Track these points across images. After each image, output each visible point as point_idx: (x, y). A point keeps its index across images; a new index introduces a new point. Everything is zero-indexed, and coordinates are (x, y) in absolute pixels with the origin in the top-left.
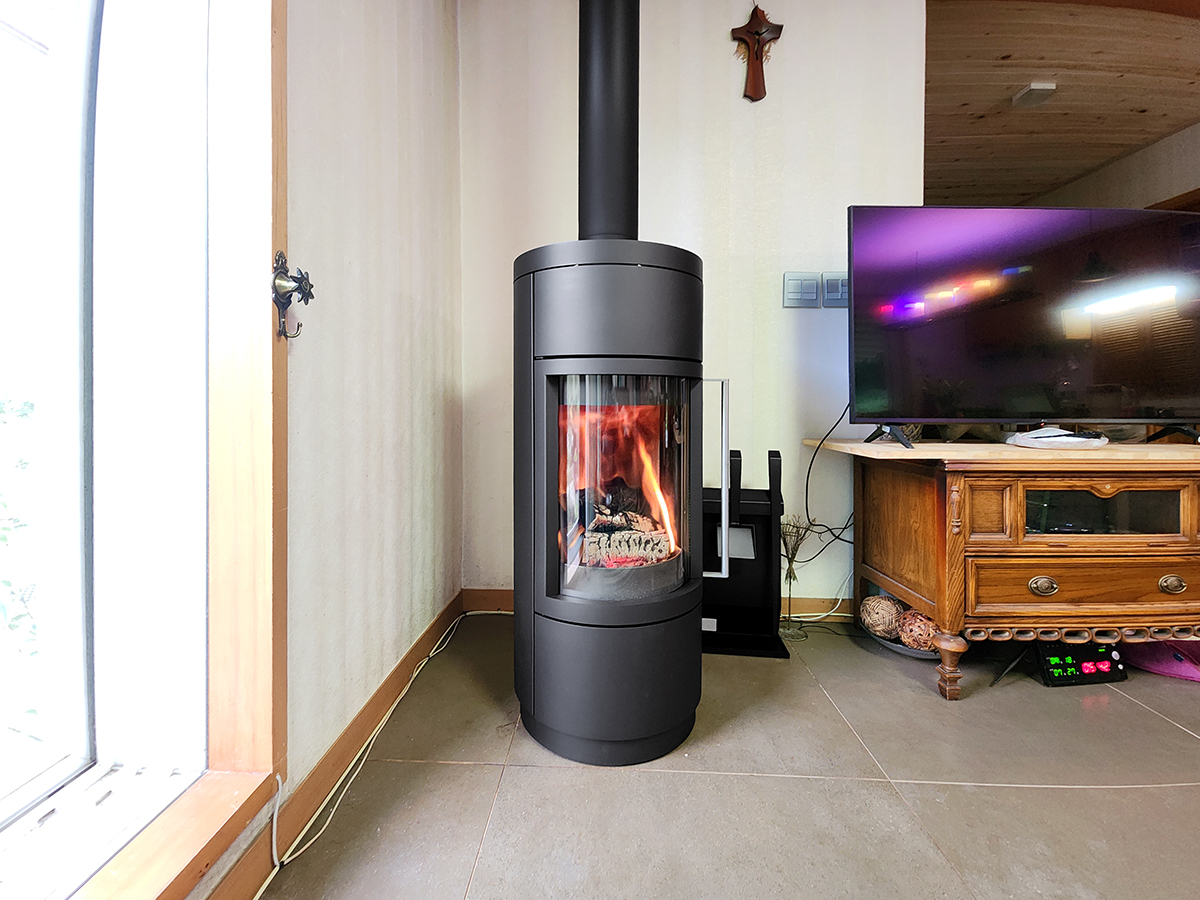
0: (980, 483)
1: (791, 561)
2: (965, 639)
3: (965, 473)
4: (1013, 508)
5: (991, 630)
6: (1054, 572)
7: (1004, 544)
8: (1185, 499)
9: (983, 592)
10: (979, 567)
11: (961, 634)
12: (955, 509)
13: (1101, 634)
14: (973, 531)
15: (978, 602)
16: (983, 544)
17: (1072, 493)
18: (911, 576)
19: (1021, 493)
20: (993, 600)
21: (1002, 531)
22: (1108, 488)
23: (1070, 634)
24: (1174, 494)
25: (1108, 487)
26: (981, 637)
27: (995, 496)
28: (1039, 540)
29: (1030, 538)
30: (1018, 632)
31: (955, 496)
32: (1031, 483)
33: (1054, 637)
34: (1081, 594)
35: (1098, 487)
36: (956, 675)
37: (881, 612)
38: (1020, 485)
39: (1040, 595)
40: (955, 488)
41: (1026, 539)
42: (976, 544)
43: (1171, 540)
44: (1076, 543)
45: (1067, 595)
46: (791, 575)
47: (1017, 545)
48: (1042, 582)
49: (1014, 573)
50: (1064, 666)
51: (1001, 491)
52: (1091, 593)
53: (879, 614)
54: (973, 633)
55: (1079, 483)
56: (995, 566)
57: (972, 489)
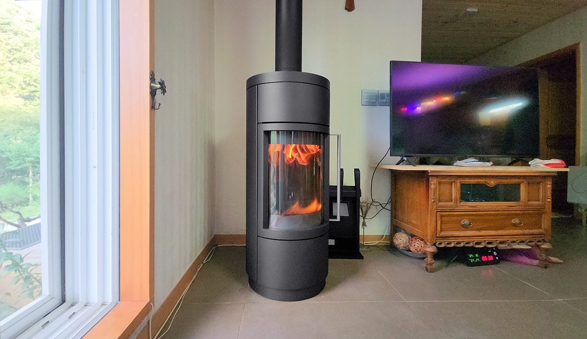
0: (442, 181)
1: (364, 218)
2: (435, 246)
3: (437, 176)
4: (455, 191)
5: (446, 243)
6: (472, 218)
7: (452, 206)
8: (522, 187)
9: (444, 226)
10: (442, 216)
11: (434, 245)
12: (432, 191)
13: (489, 243)
14: (440, 201)
15: (441, 230)
16: (443, 207)
17: (477, 184)
18: (414, 222)
19: (459, 185)
20: (447, 230)
21: (451, 201)
23: (477, 244)
24: (519, 185)
25: (492, 182)
26: (442, 246)
27: (448, 186)
28: (465, 205)
29: (462, 204)
30: (457, 243)
31: (433, 186)
32: (464, 181)
33: (471, 245)
34: (481, 227)
35: (489, 182)
36: (433, 262)
37: (402, 239)
38: (458, 181)
39: (466, 227)
40: (433, 183)
41: (460, 204)
42: (441, 206)
43: (517, 204)
44: (480, 206)
45: (476, 227)
46: (364, 224)
47: (457, 207)
48: (466, 222)
49: (455, 218)
50: (475, 258)
51: (451, 184)
52: (485, 226)
53: (401, 240)
54: (439, 244)
55: (481, 181)
56: (448, 216)
57: (440, 183)
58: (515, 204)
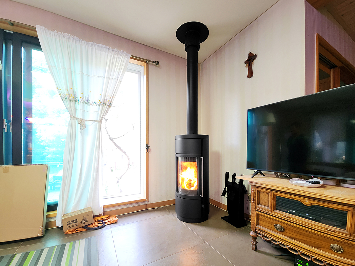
0: (260, 190)
3: (256, 186)
4: (270, 200)
5: (263, 235)
7: (267, 210)
8: (349, 215)
13: (303, 254)
14: (259, 204)
15: (258, 224)
16: (261, 208)
19: (273, 196)
21: (268, 206)
23: (291, 249)
24: (345, 212)
25: (308, 201)
26: (260, 235)
27: (266, 195)
28: (279, 212)
29: (276, 211)
32: (277, 193)
33: (284, 247)
34: (294, 236)
44: (293, 218)
45: (288, 234)
47: (272, 212)
48: (278, 226)
49: (269, 220)
55: (295, 198)
56: (265, 216)
57: (259, 192)
58: (337, 230)
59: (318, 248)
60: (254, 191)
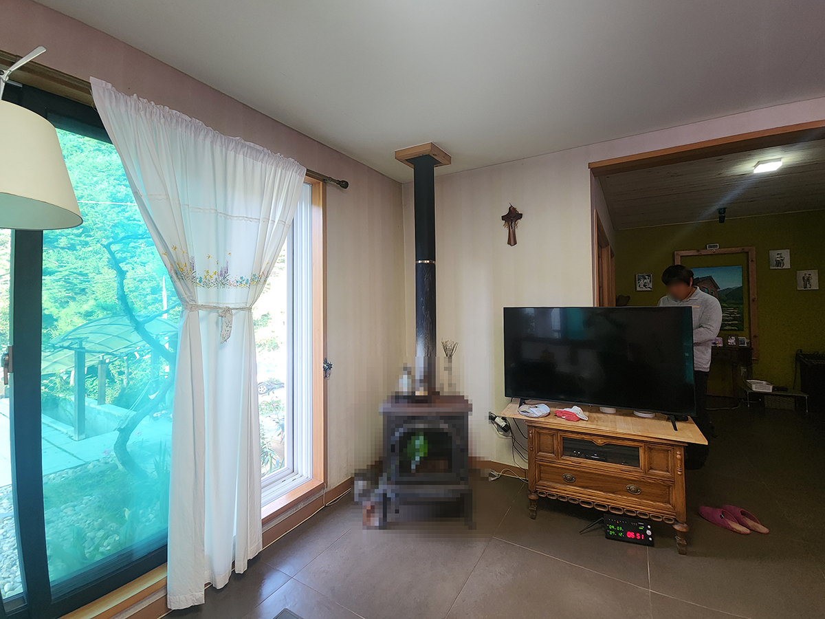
0: (541, 431)
2: (537, 494)
3: (534, 426)
4: (557, 444)
5: (548, 493)
7: (552, 458)
8: (641, 451)
11: (536, 492)
12: (530, 440)
15: (540, 479)
16: (543, 457)
17: (583, 441)
19: (559, 438)
20: (547, 480)
21: (553, 453)
22: (600, 442)
24: (637, 448)
26: (543, 495)
27: (549, 437)
28: (567, 459)
29: (564, 458)
32: (564, 434)
33: (576, 502)
34: (588, 485)
35: (595, 440)
38: (559, 435)
39: (567, 481)
40: (530, 432)
41: (561, 457)
42: (539, 456)
43: (633, 470)
44: (584, 462)
45: (581, 484)
47: (558, 459)
48: (569, 476)
49: (556, 470)
51: (553, 436)
52: (591, 485)
55: (587, 437)
56: (547, 466)
57: (539, 433)
58: (631, 469)
59: (613, 493)
60: (532, 433)
